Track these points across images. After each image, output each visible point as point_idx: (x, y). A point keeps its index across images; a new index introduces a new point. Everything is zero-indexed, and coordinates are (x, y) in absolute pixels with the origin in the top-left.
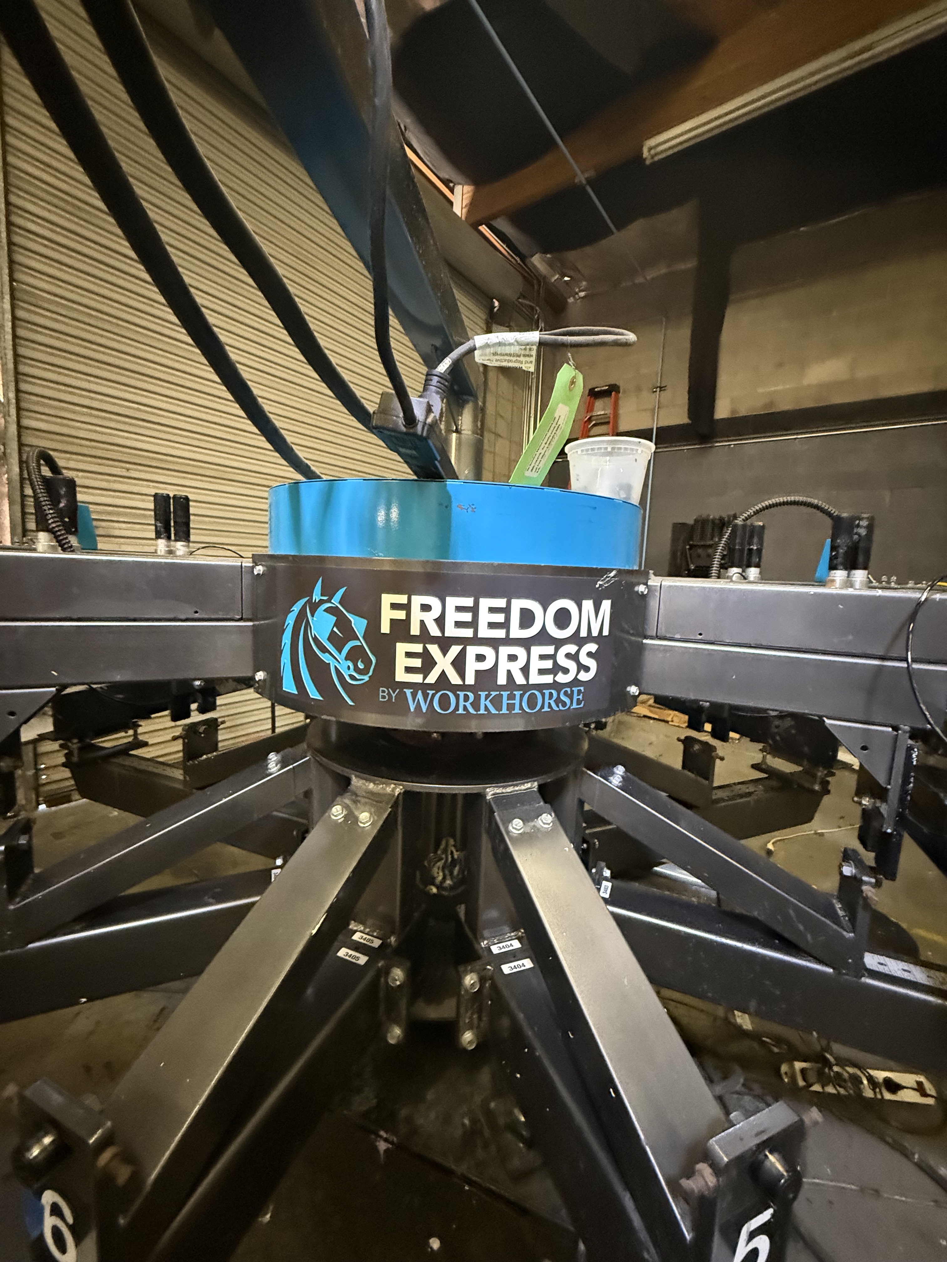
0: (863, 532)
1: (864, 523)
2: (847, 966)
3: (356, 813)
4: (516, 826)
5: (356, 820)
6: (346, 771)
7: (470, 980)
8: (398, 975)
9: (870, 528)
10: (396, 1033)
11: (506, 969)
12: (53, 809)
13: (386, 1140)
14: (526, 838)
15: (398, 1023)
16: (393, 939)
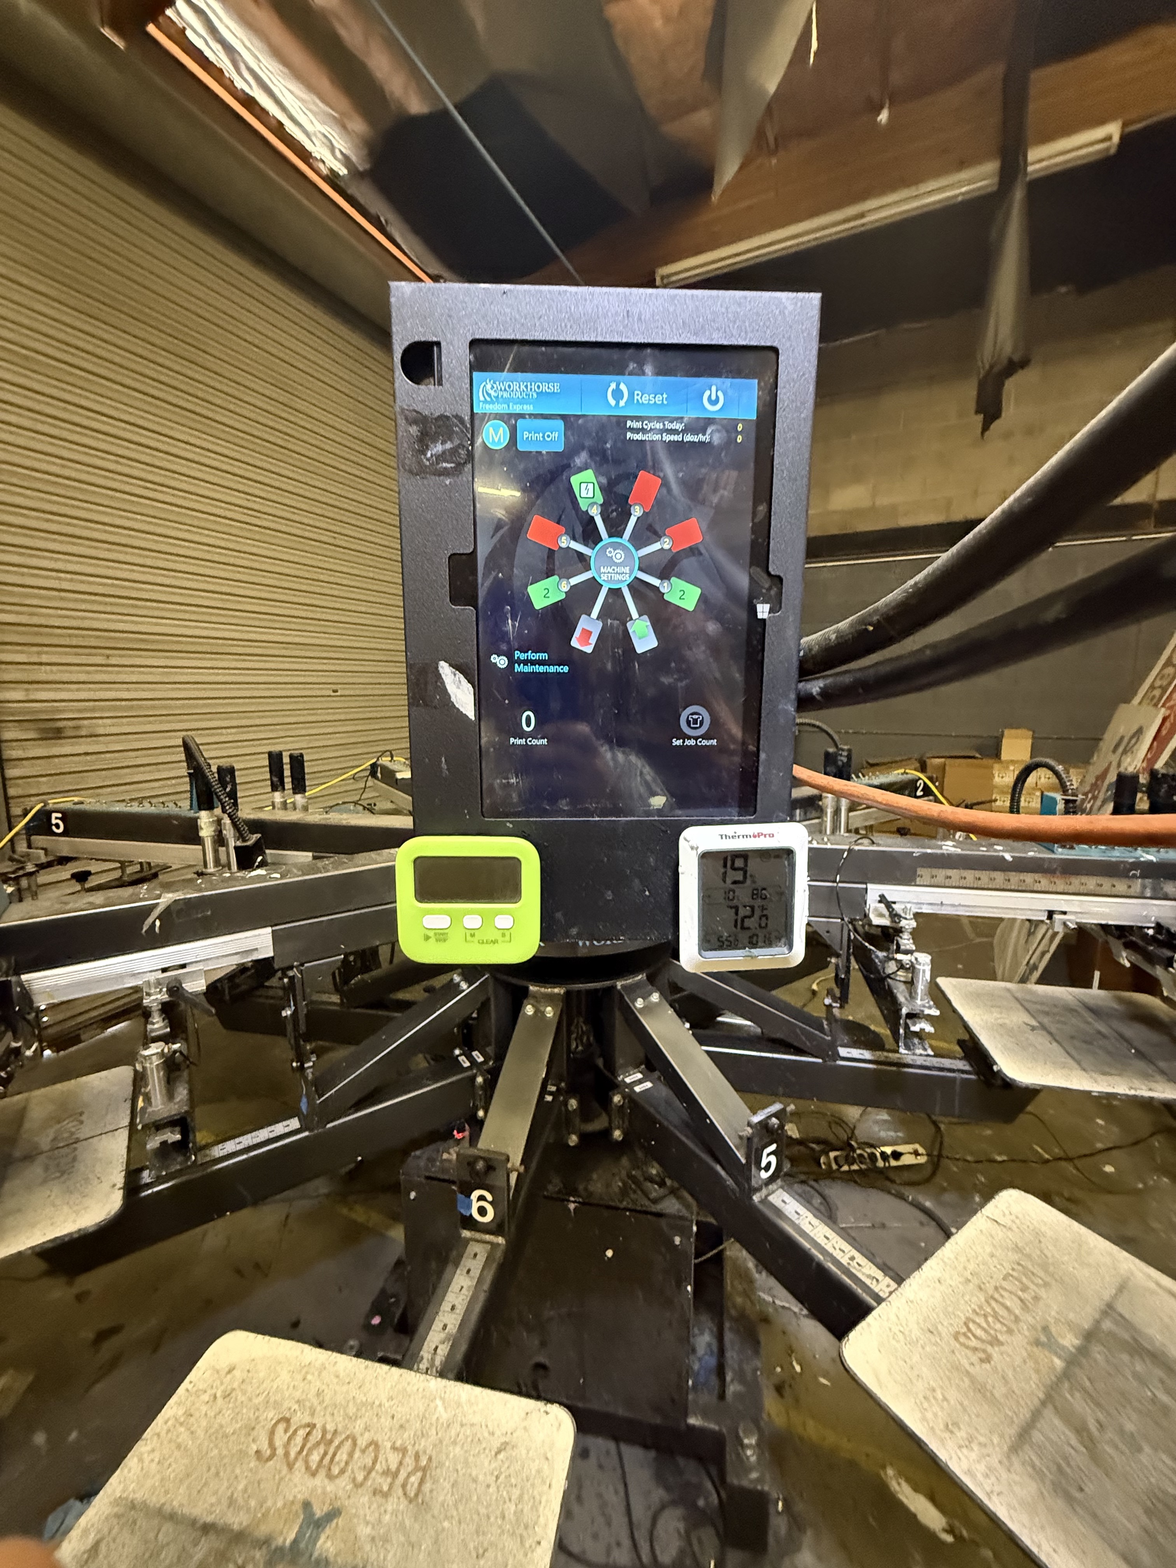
0: (845, 760)
1: (845, 753)
2: (828, 1056)
3: (542, 1009)
4: (639, 1003)
5: (543, 1013)
6: (523, 983)
7: (617, 1099)
8: (573, 1103)
9: (849, 757)
10: (573, 1140)
11: (638, 1089)
12: (62, 1053)
13: (574, 1202)
14: (647, 1009)
15: (574, 1133)
16: (563, 1084)
